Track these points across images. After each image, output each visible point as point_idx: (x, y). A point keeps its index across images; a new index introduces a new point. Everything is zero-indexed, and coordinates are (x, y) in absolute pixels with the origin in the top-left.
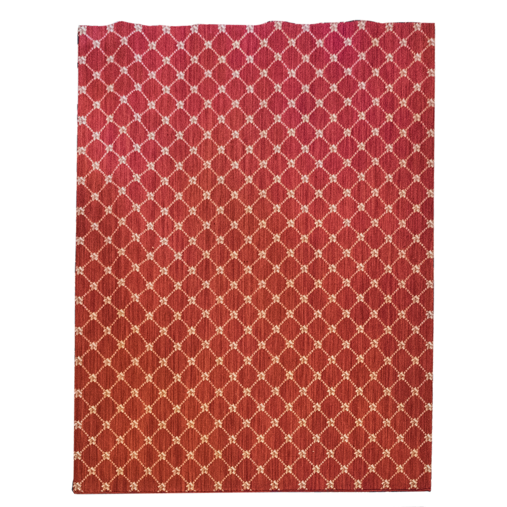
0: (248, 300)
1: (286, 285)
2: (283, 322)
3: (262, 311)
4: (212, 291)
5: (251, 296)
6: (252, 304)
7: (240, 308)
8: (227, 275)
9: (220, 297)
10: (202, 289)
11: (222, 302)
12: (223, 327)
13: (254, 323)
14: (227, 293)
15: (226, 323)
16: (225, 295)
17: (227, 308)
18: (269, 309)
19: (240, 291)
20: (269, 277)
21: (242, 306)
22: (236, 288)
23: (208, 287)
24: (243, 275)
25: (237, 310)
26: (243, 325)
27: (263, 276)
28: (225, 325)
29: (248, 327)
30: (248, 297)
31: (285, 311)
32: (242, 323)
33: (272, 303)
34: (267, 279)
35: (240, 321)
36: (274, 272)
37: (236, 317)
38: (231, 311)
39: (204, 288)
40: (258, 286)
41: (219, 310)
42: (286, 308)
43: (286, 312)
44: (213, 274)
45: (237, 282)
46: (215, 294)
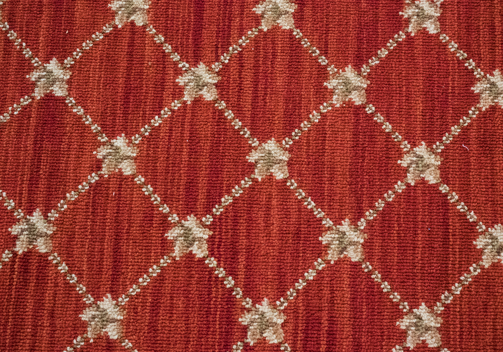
0: (271, 161)
1: (475, 99)
2: (457, 289)
3: (345, 226)
4: (79, 111)
5: (288, 142)
6: (293, 184)
7: (227, 200)
8: (166, 31)
9: (120, 142)
10: (25, 101)
11: (127, 168)
12: (123, 300)
13: (301, 285)
14: (157, 121)
15: (144, 280)
16: (146, 130)
17: (156, 199)
18: (384, 215)
19: (229, 114)
20: (383, 53)
21: (237, 192)
22: (209, 95)
23: (59, 91)
24: (252, 33)
25: (208, 211)
26: (239, 293)
27: (351, 51)
28: (134, 290)
29: (264, 307)
30: (271, 145)
31: (470, 231)
32: (230, 282)
33: (400, 187)
34: (374, 62)
35: (221, 273)
36: (412, 29)
37: (200, 251)
38: (175, 218)
39: (38, 94)
40: (323, 94)
41: (111, 205)
42: (472, 217)
43: (476, 235)
44: (94, 26)
45: (216, 66)
46: (95, 128)
